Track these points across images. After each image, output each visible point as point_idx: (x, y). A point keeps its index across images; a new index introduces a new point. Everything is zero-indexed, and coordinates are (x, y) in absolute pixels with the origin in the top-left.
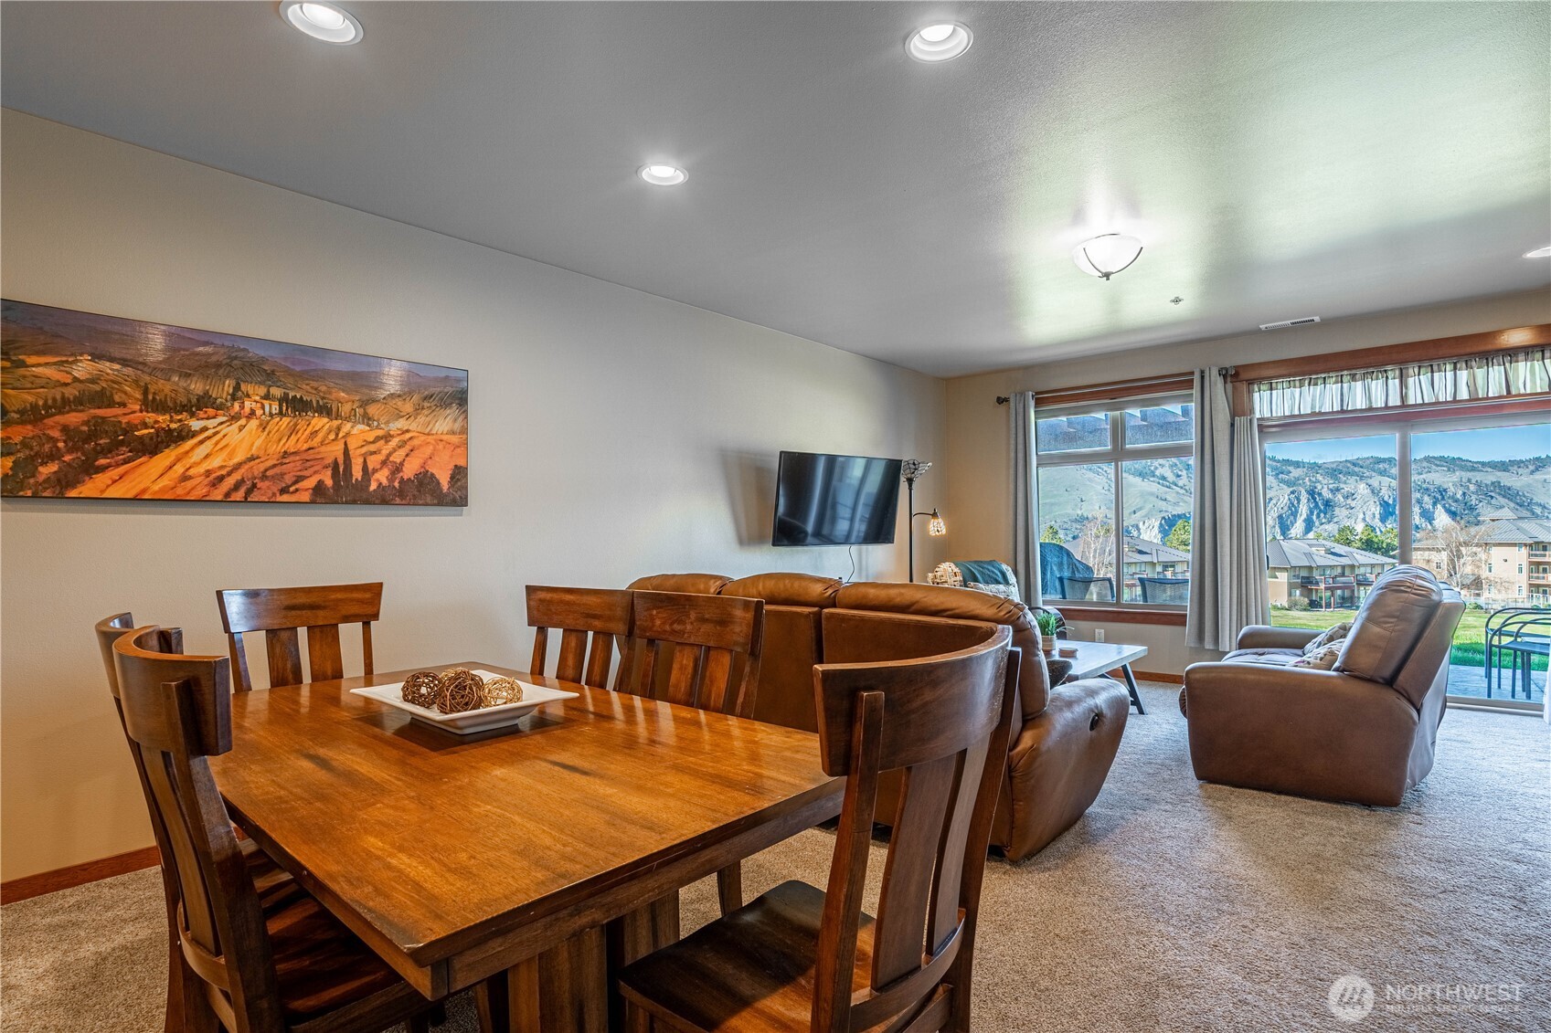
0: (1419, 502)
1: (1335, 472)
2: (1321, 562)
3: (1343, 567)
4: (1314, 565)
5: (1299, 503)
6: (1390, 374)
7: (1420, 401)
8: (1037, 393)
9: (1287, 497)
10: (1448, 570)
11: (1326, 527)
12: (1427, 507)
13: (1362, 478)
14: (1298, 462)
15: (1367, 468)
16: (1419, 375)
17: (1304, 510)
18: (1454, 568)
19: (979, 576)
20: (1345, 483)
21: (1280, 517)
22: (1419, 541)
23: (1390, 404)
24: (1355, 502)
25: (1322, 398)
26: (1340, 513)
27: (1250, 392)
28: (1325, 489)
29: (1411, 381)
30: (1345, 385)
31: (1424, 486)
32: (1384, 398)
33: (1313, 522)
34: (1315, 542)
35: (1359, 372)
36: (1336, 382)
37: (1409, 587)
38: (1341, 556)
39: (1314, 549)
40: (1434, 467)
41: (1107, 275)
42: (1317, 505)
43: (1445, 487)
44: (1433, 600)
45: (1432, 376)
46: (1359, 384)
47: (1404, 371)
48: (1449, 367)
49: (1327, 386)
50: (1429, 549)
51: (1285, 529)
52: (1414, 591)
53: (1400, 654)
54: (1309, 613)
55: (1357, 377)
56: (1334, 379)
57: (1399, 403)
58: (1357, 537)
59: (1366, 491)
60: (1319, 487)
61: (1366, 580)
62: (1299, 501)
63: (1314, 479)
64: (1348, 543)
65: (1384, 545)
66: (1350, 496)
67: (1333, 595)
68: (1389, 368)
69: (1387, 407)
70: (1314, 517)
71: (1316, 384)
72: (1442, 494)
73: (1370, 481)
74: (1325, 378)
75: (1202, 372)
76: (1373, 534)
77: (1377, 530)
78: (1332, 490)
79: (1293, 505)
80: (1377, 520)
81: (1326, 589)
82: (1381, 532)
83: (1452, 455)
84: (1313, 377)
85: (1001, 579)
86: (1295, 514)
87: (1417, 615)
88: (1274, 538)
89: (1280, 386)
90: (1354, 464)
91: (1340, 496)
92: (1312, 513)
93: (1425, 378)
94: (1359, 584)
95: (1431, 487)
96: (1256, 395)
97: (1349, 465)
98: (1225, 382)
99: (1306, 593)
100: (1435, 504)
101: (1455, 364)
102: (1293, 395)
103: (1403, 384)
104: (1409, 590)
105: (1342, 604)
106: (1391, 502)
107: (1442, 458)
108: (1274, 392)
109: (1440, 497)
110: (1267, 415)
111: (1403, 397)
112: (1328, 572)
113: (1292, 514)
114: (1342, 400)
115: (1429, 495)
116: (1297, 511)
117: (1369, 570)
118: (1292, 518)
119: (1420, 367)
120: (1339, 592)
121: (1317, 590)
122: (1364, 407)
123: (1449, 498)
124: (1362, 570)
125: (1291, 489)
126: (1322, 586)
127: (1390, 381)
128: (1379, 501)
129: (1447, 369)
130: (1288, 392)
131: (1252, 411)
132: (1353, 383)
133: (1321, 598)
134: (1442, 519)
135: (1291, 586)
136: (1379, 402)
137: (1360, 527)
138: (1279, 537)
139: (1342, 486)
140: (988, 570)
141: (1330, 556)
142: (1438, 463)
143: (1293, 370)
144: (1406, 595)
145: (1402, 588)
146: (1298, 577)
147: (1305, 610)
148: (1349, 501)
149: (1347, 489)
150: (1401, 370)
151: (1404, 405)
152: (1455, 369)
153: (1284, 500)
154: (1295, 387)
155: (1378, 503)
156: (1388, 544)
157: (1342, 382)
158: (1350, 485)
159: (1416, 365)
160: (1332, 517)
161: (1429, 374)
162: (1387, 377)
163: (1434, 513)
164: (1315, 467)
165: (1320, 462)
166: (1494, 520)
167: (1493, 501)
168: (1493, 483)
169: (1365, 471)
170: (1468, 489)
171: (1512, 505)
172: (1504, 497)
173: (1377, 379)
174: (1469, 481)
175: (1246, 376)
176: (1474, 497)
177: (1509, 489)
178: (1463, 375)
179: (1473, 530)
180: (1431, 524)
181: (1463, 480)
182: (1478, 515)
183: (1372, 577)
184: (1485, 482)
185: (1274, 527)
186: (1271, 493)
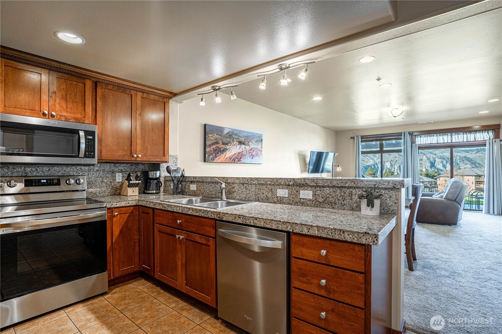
6: (449, 135)
7: (455, 141)
8: (361, 136)
13: (424, 154)
22: (442, 174)
23: (449, 142)
25: (433, 140)
27: (415, 138)
29: (453, 137)
30: (438, 137)
31: (443, 157)
32: (447, 140)
36: (436, 136)
41: (395, 117)
44: (463, 184)
45: (458, 136)
46: (441, 137)
47: (452, 134)
48: (462, 134)
49: (434, 137)
50: (446, 177)
53: (457, 195)
55: (441, 135)
57: (451, 142)
58: (424, 173)
59: (426, 159)
61: (427, 186)
65: (432, 176)
68: (448, 133)
69: (448, 143)
71: (431, 137)
73: (427, 156)
74: (433, 135)
75: (404, 133)
77: (429, 171)
80: (429, 168)
82: (430, 171)
89: (422, 137)
93: (456, 136)
96: (417, 139)
98: (410, 136)
101: (463, 133)
102: (426, 139)
103: (451, 137)
106: (433, 162)
108: (421, 138)
109: (448, 161)
110: (420, 143)
111: (451, 140)
114: (437, 141)
115: (445, 160)
122: (442, 142)
124: (426, 183)
127: (448, 136)
128: (430, 162)
130: (424, 138)
131: (415, 142)
137: (424, 170)
143: (426, 133)
151: (452, 142)
152: (463, 134)
154: (426, 137)
155: (429, 162)
156: (433, 175)
159: (454, 133)
163: (446, 165)
166: (465, 168)
167: (464, 162)
168: (464, 156)
169: (425, 152)
170: (457, 158)
171: (470, 163)
172: (467, 161)
173: (446, 136)
174: (457, 156)
175: (414, 134)
176: (458, 161)
177: (469, 158)
178: (465, 136)
179: (459, 171)
180: (446, 169)
181: (455, 155)
182: (460, 166)
183: (429, 185)
184: (462, 156)
185: (398, 169)
186: (397, 159)
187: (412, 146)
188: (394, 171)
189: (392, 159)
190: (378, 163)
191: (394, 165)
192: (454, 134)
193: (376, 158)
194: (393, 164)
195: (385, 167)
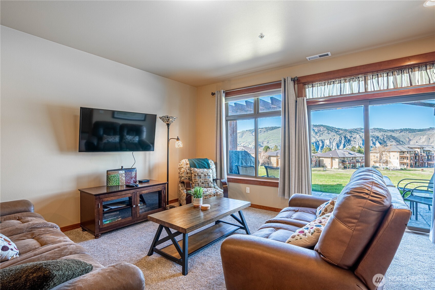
0: (372, 140)
1: (351, 132)
2: (347, 156)
3: (353, 157)
4: (345, 157)
5: (342, 140)
6: (361, 79)
7: (373, 90)
8: (225, 91)
9: (339, 138)
10: (380, 158)
11: (348, 146)
12: (374, 141)
13: (358, 133)
14: (341, 129)
15: (359, 131)
16: (372, 79)
17: (343, 142)
18: (381, 158)
19: (197, 165)
20: (354, 135)
21: (337, 144)
22: (372, 150)
23: (361, 91)
24: (356, 140)
25: (333, 90)
26: (352, 143)
27: (305, 89)
28: (348, 136)
29: (369, 81)
30: (342, 84)
31: (373, 136)
32: (358, 89)
33: (345, 145)
34: (345, 150)
35: (348, 79)
36: (338, 83)
37: (367, 194)
38: (352, 154)
39: (345, 152)
40: (376, 131)
42: (346, 141)
43: (379, 136)
44: (385, 206)
45: (378, 79)
46: (348, 83)
47: (366, 77)
48: (385, 75)
49: (335, 85)
50: (374, 153)
51: (338, 147)
52: (371, 198)
53: (359, 249)
54: (344, 170)
55: (347, 80)
56: (338, 82)
57: (364, 91)
58: (356, 149)
59: (359, 137)
60: (347, 136)
61: (359, 161)
62: (342, 139)
63: (346, 134)
64: (354, 151)
66: (355, 138)
67: (350, 165)
68: (360, 76)
69: (359, 93)
70: (346, 144)
71: (330, 84)
72: (378, 138)
73: (360, 134)
74: (334, 82)
75: (285, 80)
76: (360, 148)
77: (362, 147)
78: (350, 137)
79: (340, 140)
80: (362, 145)
81: (348, 163)
82: (363, 148)
83: (380, 128)
84: (330, 81)
85: (207, 166)
86: (341, 143)
87: (373, 218)
88: (336, 149)
89: (316, 86)
90: (356, 130)
91: (352, 138)
92: (345, 142)
93: (375, 80)
94: (357, 162)
95: (375, 136)
96: (307, 90)
97: (354, 130)
98: (294, 84)
99: (343, 164)
100: (376, 141)
101: (388, 73)
102: (321, 89)
103: (366, 83)
104: (367, 196)
105: (352, 167)
107: (378, 129)
108: (314, 88)
110: (311, 97)
111: (366, 89)
112: (349, 159)
113: (340, 143)
114: (341, 91)
115: (375, 138)
116: (341, 142)
117: (359, 158)
118: (340, 144)
119: (373, 75)
120: (352, 164)
121: (346, 164)
122: (350, 93)
123: (379, 139)
124: (358, 158)
125: (340, 136)
126: (347, 163)
127: (360, 82)
129: (384, 76)
130: (319, 88)
131: (306, 96)
132: (345, 83)
133: (347, 166)
134: (378, 145)
135: (339, 163)
136: (356, 91)
137: (357, 147)
138: (337, 149)
139: (353, 135)
140: (202, 162)
141: (349, 154)
142: (377, 130)
143: (322, 79)
144: (365, 201)
145: (362, 195)
146: (341, 160)
147: (343, 169)
148: (354, 140)
149: (354, 136)
150: (365, 77)
151: (366, 92)
152: (388, 75)
153: (338, 139)
154: (322, 85)
155: (362, 140)
157: (341, 83)
158: (355, 135)
159: (371, 74)
160: (350, 144)
161: (377, 78)
162: (359, 80)
163: (376, 143)
164: (346, 130)
165: (347, 129)
166: (391, 145)
167: (390, 140)
168: (390, 135)
169: (359, 132)
170: (384, 137)
171: (395, 141)
172: (393, 139)
173: (355, 81)
174: (384, 135)
175: (303, 81)
176: (386, 139)
177: (394, 137)
178: (391, 78)
179: (386, 148)
180: (375, 146)
181: (383, 134)
182: (387, 144)
183: (360, 160)
184: (388, 135)
185: (335, 146)
186: (335, 137)
187: (296, 102)
188: (332, 147)
189: (331, 137)
190: (319, 140)
191: (333, 142)
192: (369, 77)
193: (317, 136)
194: (331, 141)
195: (325, 144)
